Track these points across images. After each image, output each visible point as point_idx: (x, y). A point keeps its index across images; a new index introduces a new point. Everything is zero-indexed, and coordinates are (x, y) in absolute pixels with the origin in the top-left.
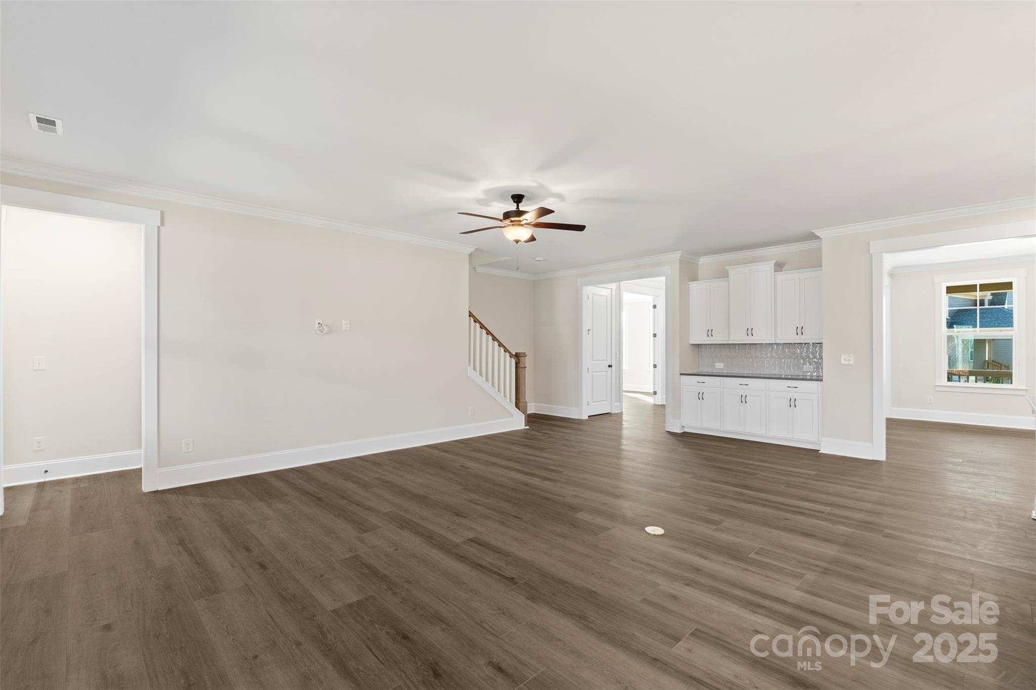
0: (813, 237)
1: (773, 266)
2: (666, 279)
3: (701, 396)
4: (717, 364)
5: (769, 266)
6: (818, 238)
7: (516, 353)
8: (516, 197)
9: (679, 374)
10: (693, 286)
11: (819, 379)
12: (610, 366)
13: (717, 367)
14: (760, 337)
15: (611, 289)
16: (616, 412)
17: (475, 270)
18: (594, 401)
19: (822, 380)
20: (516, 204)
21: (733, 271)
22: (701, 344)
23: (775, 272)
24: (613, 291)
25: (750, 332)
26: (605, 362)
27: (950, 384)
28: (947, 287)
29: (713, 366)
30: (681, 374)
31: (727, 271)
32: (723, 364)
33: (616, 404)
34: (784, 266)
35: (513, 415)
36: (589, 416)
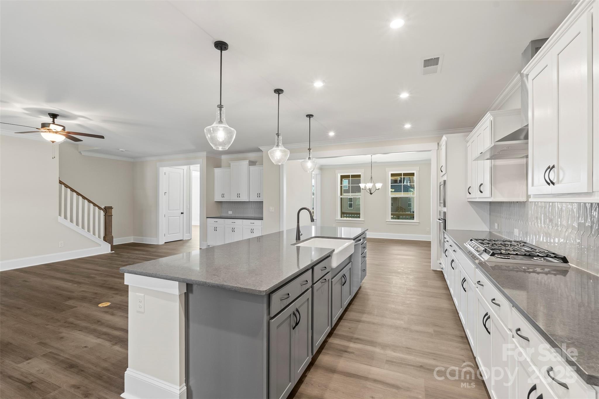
0: (259, 150)
1: (248, 162)
2: (200, 165)
3: (216, 229)
4: (229, 212)
5: (246, 162)
6: (261, 151)
7: (105, 207)
8: (51, 115)
9: (206, 218)
10: (217, 171)
11: (262, 219)
12: (182, 213)
13: (229, 213)
14: (244, 198)
15: (184, 169)
16: (186, 239)
17: (81, 154)
18: (169, 233)
19: (263, 220)
20: (52, 119)
21: (233, 164)
22: (223, 202)
23: (249, 166)
24: (185, 170)
25: (238, 195)
26: (179, 211)
27: (343, 219)
28: (341, 176)
29: (228, 212)
30: (207, 218)
31: (230, 164)
32: (231, 212)
33: (186, 235)
34: (256, 163)
35: (101, 245)
36: (165, 243)
